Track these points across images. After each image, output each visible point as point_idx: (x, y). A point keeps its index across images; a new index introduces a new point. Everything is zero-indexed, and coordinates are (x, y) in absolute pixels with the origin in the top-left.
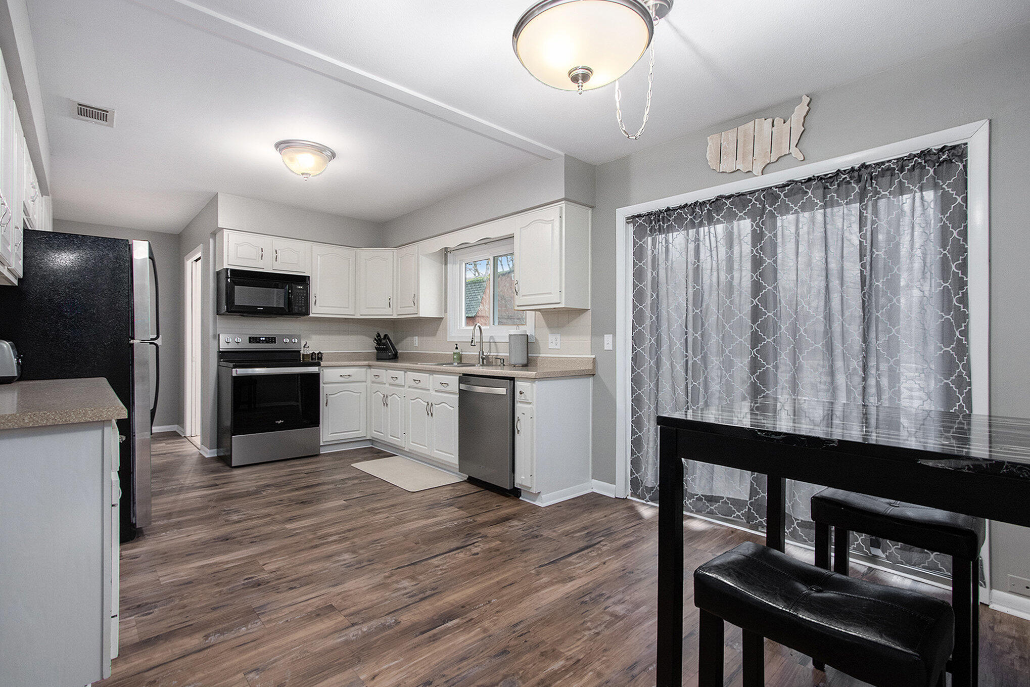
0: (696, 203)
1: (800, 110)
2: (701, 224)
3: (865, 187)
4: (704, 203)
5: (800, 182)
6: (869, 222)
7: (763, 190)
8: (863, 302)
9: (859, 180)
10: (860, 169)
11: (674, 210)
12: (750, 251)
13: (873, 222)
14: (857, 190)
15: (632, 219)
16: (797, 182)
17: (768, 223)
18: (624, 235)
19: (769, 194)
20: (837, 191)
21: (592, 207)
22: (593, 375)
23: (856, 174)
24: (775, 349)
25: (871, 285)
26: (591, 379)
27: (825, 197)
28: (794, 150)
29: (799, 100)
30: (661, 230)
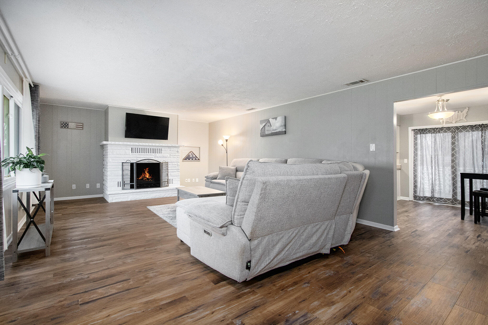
0: (435, 128)
1: (466, 110)
2: (437, 133)
3: (483, 129)
4: (438, 128)
5: (466, 126)
6: (484, 136)
7: (455, 127)
8: (482, 154)
9: (481, 127)
10: (482, 125)
11: (428, 129)
12: (451, 141)
13: (485, 137)
14: (481, 129)
15: (414, 130)
16: (464, 126)
17: (457, 134)
18: (411, 134)
19: (457, 128)
20: (475, 129)
21: (400, 126)
22: (400, 169)
23: (480, 126)
24: (458, 163)
25: (484, 150)
26: (400, 170)
27: (472, 130)
28: (464, 118)
29: (466, 108)
30: (423, 133)
